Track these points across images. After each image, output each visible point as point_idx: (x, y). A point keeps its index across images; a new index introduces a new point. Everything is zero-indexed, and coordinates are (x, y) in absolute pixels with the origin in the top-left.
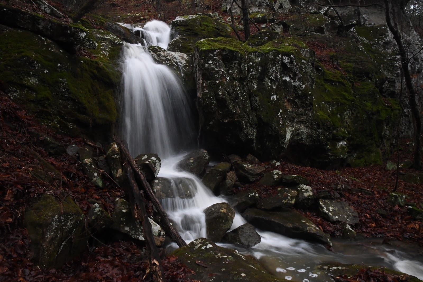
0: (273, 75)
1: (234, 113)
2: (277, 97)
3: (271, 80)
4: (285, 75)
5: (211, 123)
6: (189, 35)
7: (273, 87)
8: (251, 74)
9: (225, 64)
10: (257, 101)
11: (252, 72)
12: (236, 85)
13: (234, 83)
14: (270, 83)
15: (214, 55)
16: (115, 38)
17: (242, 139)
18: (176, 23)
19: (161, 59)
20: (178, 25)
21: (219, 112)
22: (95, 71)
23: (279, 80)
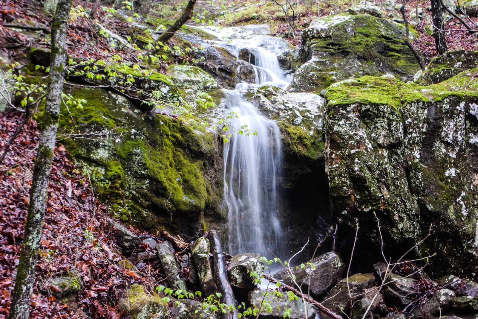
0: (449, 136)
1: (379, 199)
2: (456, 171)
3: (447, 144)
4: (474, 134)
5: (345, 212)
6: (332, 54)
7: (451, 155)
8: (410, 136)
9: (366, 123)
10: (419, 179)
11: (411, 133)
12: (383, 155)
13: (380, 152)
14: (444, 148)
15: (347, 112)
16: (206, 78)
17: (395, 238)
18: (311, 34)
19: (276, 109)
20: (313, 37)
21: (355, 197)
22: (178, 135)
23: (460, 144)
